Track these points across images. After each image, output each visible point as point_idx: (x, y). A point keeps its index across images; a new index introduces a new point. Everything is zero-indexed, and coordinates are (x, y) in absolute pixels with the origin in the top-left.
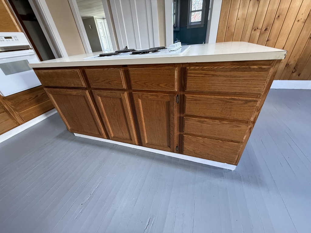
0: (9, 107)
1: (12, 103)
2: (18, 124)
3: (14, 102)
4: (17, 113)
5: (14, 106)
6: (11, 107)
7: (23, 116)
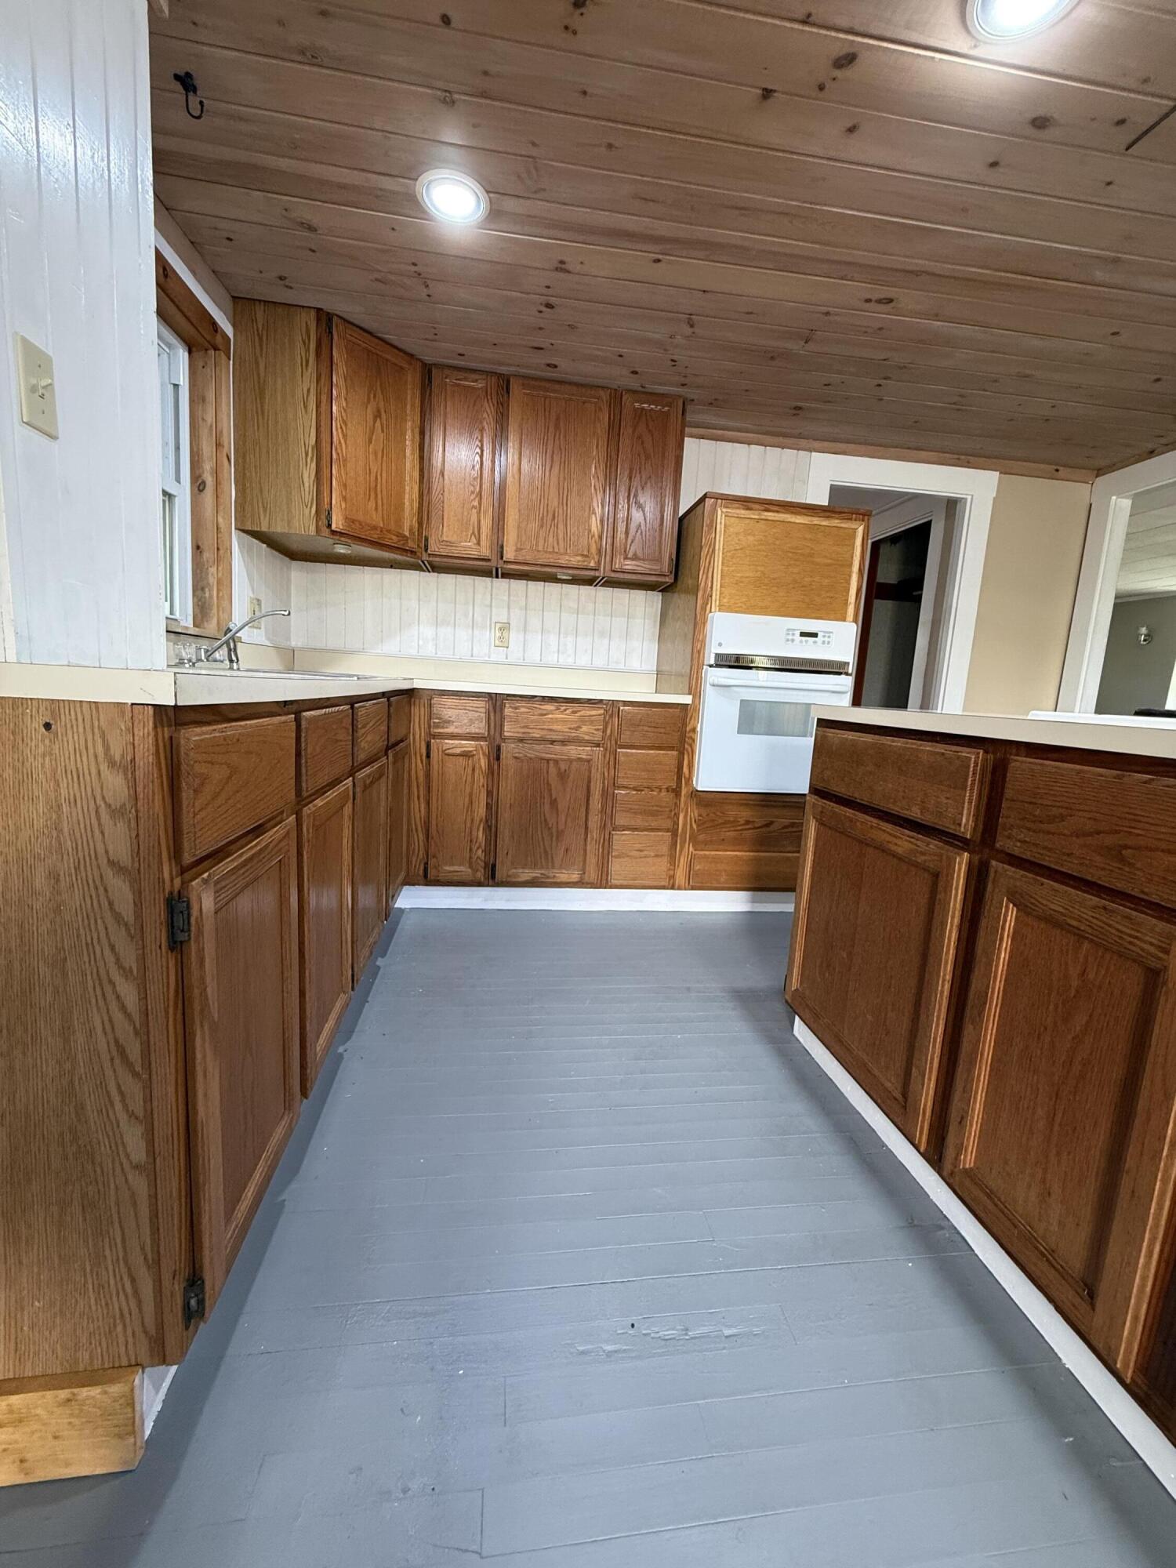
0: (685, 825)
1: (700, 815)
2: (671, 882)
3: (704, 815)
4: (691, 849)
5: (698, 826)
6: (691, 825)
7: (698, 867)
